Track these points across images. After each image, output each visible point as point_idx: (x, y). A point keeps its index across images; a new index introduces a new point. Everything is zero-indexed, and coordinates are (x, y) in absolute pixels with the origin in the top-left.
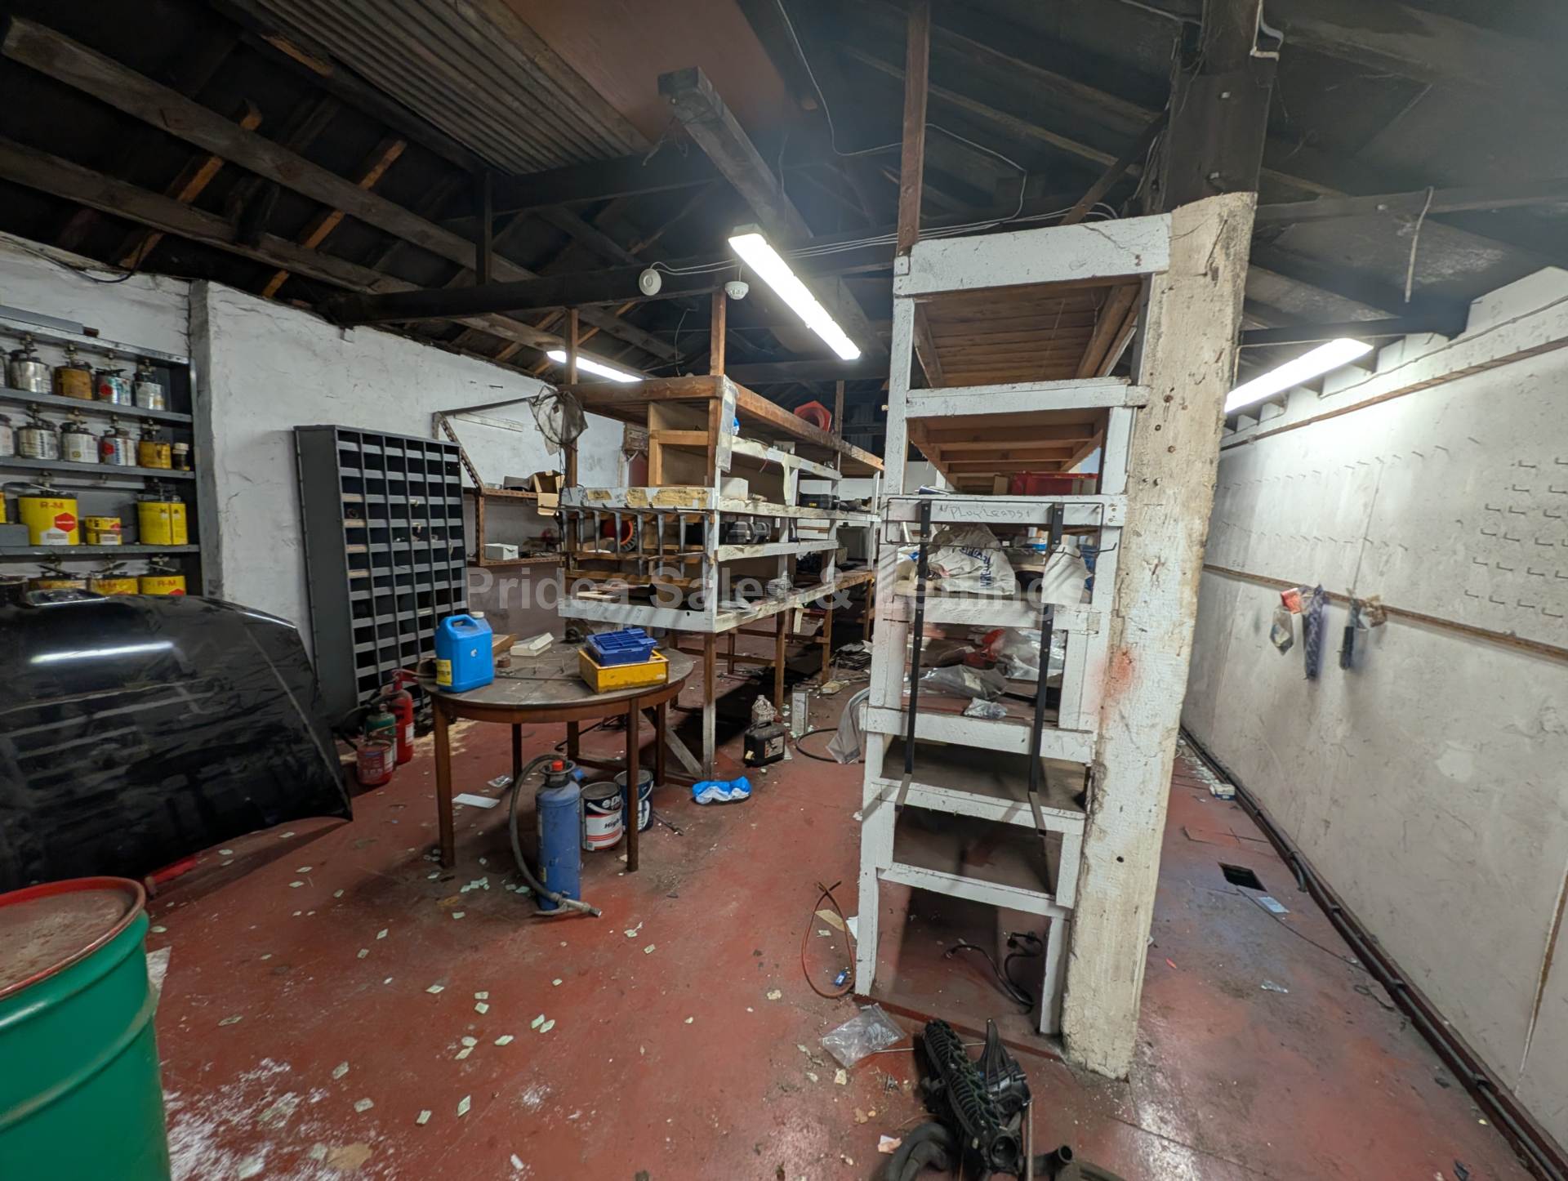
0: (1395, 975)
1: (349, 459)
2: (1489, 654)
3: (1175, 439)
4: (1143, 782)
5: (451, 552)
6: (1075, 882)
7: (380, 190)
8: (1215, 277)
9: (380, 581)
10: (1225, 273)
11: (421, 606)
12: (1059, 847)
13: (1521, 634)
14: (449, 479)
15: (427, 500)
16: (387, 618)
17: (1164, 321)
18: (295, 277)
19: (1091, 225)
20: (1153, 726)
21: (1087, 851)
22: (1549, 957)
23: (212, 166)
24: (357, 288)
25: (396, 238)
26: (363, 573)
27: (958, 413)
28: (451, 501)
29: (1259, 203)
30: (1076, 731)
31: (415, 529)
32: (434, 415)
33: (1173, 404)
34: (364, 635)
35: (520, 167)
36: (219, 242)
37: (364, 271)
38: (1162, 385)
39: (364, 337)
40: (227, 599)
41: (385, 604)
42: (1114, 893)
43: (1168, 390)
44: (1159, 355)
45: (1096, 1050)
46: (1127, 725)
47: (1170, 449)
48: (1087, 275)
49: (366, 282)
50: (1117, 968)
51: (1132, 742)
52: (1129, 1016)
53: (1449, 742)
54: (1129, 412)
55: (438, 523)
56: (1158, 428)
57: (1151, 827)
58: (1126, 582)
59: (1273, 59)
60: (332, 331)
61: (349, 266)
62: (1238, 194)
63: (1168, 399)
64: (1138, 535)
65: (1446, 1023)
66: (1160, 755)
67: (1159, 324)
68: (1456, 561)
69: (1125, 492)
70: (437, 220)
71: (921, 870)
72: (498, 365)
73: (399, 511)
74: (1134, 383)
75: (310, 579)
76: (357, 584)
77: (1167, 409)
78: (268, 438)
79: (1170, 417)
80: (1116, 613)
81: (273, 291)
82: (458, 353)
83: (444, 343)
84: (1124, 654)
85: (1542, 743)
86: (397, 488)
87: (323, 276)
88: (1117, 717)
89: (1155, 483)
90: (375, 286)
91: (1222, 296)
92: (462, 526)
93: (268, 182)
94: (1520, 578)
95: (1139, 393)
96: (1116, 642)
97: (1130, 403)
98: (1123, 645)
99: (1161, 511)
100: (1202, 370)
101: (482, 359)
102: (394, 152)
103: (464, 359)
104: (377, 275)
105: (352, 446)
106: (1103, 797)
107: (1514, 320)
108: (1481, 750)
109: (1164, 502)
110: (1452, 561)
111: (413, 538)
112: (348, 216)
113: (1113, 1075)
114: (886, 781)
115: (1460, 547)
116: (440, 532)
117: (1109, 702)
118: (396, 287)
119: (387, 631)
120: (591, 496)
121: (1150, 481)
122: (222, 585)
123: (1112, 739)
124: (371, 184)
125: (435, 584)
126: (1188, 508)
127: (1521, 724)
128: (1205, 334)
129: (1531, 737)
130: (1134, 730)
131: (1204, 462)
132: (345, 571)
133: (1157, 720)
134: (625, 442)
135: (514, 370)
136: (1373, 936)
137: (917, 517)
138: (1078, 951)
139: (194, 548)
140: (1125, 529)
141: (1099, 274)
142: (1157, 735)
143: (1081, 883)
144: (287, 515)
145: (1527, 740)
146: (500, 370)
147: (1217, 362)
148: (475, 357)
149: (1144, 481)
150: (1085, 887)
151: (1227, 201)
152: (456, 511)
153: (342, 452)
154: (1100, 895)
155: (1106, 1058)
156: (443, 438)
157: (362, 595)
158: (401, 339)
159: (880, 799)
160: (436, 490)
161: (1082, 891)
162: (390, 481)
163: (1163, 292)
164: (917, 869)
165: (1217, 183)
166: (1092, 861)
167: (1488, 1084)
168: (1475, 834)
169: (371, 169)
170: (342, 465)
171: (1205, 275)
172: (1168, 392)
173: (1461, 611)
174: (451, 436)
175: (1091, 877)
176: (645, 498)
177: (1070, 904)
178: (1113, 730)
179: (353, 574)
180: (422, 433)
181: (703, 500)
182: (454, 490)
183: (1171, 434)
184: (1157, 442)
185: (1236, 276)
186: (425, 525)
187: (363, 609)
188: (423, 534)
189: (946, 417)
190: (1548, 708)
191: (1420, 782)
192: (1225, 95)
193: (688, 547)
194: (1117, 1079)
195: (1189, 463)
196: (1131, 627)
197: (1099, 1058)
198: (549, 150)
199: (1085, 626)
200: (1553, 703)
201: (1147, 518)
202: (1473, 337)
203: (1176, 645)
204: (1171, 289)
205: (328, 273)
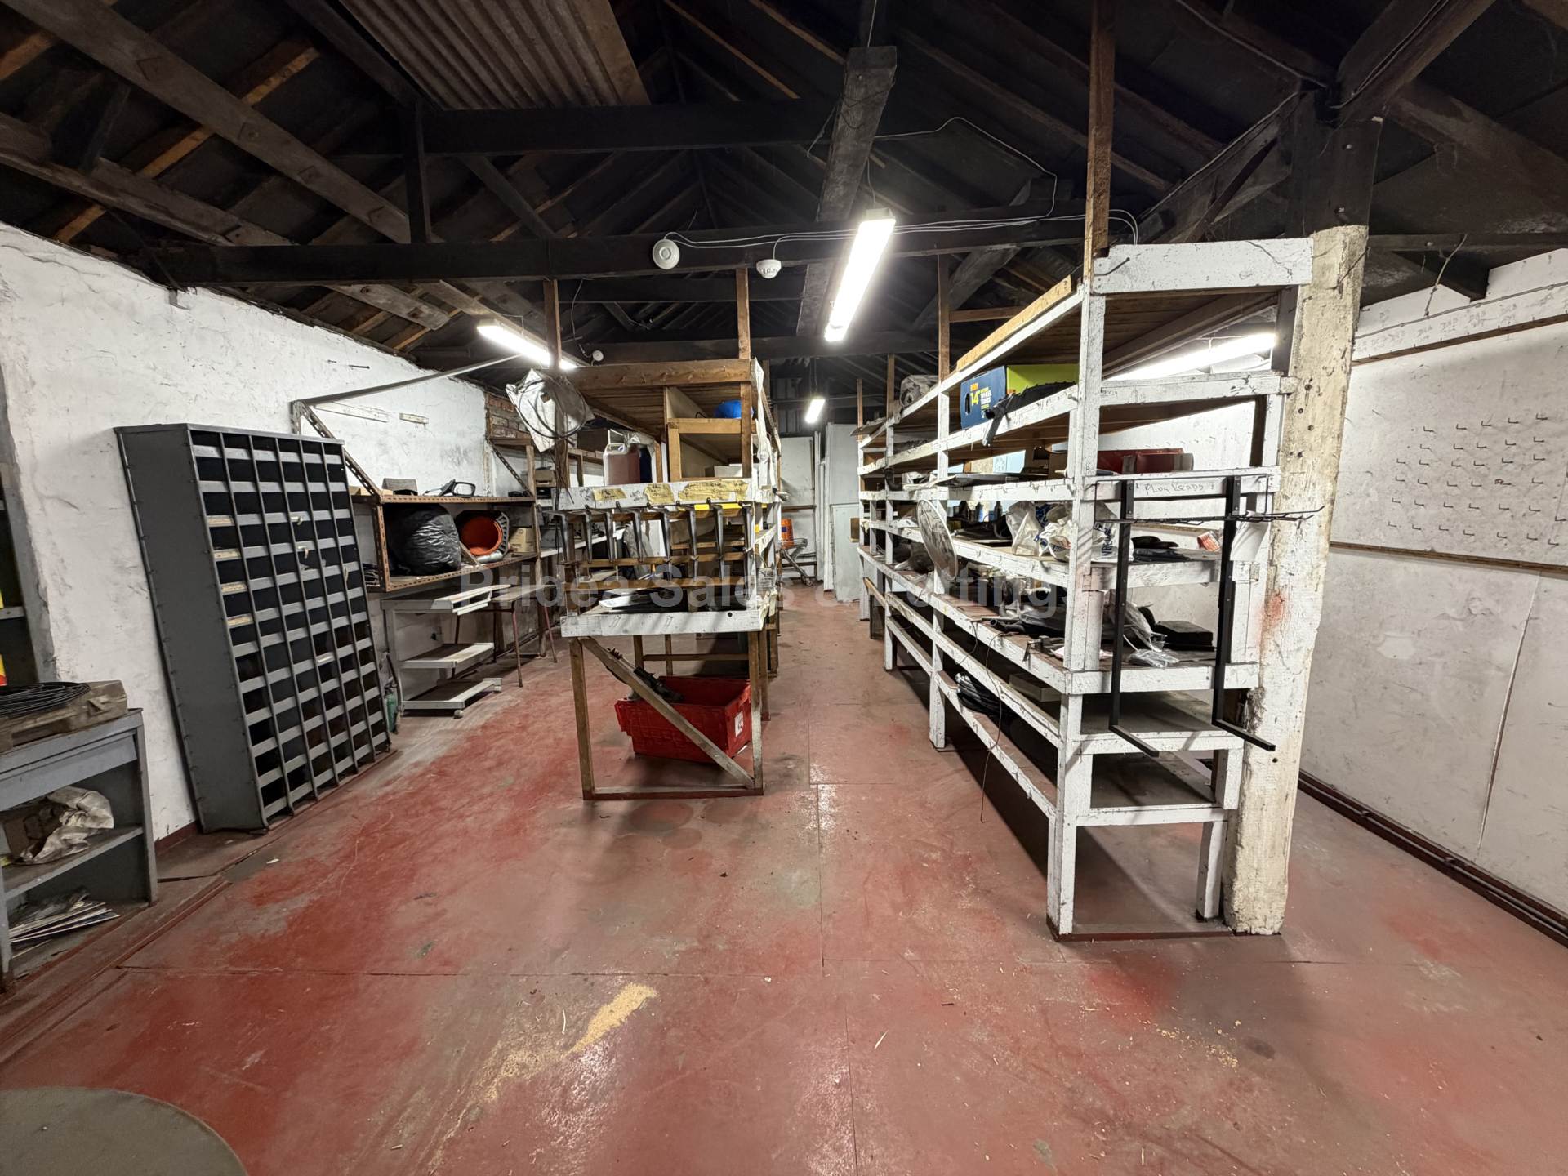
0: (1360, 808)
1: (211, 469)
2: (1415, 566)
3: (1314, 419)
4: (1291, 696)
5: (346, 578)
6: (1238, 787)
7: (266, 108)
8: (1341, 292)
9: (269, 627)
10: (1348, 289)
11: (320, 652)
12: (1226, 760)
13: (1439, 549)
14: (337, 487)
15: (311, 516)
16: (280, 675)
17: (1305, 323)
18: (114, 214)
19: (1256, 242)
20: (1298, 650)
21: (1251, 760)
22: (1495, 765)
23: (33, 46)
24: (205, 236)
25: (270, 171)
26: (245, 620)
27: (1148, 400)
28: (341, 514)
29: (1370, 233)
30: (1245, 663)
31: (302, 554)
32: (292, 404)
33: (1312, 392)
34: (255, 700)
35: (461, 100)
36: (15, 159)
37: (219, 213)
38: (1305, 375)
39: (202, 302)
40: (64, 678)
41: (280, 656)
42: (1270, 787)
43: (1308, 380)
44: (1302, 351)
45: (1259, 917)
46: (1280, 653)
47: (1310, 428)
48: (1253, 284)
49: (219, 229)
50: (1273, 847)
51: (1284, 664)
52: (1282, 883)
53: (1388, 633)
54: (1280, 397)
55: (327, 543)
56: (1301, 411)
57: (1297, 729)
58: (1278, 537)
59: (1379, 123)
60: (158, 293)
61: (201, 207)
62: (1356, 226)
63: (1308, 388)
64: (1287, 497)
65: (1410, 831)
66: (1304, 671)
67: (1301, 326)
68: (1370, 502)
69: (1277, 464)
70: (332, 155)
71: (1108, 809)
72: (357, 340)
73: (282, 533)
74: (1286, 375)
75: (163, 637)
76: (240, 635)
77: (1307, 395)
78: (87, 446)
79: (1310, 403)
80: (1271, 563)
81: (73, 234)
82: (312, 325)
83: (294, 311)
84: (1277, 595)
85: (1473, 623)
86: (276, 502)
87: (162, 218)
88: (1272, 647)
89: (1300, 455)
90: (231, 235)
91: (1345, 306)
92: (356, 545)
93: (112, 80)
94: (1432, 510)
95: (1289, 383)
96: (1271, 587)
97: (1284, 391)
98: (1276, 588)
99: (1303, 478)
100: (1332, 365)
101: (338, 332)
102: (300, 63)
103: (319, 332)
104: (235, 220)
105: (211, 452)
106: (1262, 713)
107: (1403, 325)
108: (1419, 635)
109: (1306, 471)
110: (1367, 502)
111: (301, 567)
112: (215, 136)
113: (1270, 932)
114: (1084, 737)
115: (1372, 491)
116: (332, 556)
117: (1267, 635)
118: (260, 238)
119: (283, 690)
120: (598, 497)
121: (1296, 453)
122: (54, 660)
123: (1269, 665)
124: (258, 99)
125: (333, 621)
126: (1323, 474)
127: (1452, 612)
128: (1334, 336)
129: (1462, 620)
130: (1285, 655)
131: (1333, 438)
132: (223, 620)
133: (1302, 644)
134: (488, 431)
135: (373, 346)
136: (1332, 786)
137: (1116, 495)
138: (1244, 842)
139: (16, 612)
140: (1276, 494)
141: (1262, 284)
142: (1301, 655)
143: (1245, 787)
144: (131, 552)
145: (1459, 623)
146: (358, 345)
147: (1342, 358)
148: (330, 330)
149: (1291, 454)
150: (1249, 788)
151: (1349, 231)
152: (346, 527)
153: (200, 460)
154: (1261, 793)
155: (1265, 920)
156: (309, 433)
157: (247, 648)
158: (244, 305)
159: (1079, 753)
160: (322, 501)
161: (1247, 792)
162: (265, 494)
163: (1304, 301)
164: (1104, 809)
165: (1342, 216)
166: (1254, 767)
167: (1456, 862)
168: (1423, 695)
169: (264, 79)
170: (201, 479)
171: (1334, 289)
172: (1307, 383)
173: (1382, 537)
174: (322, 431)
175: (1253, 781)
176: (670, 494)
177: (1234, 806)
178: (1270, 658)
179: (233, 622)
180: (279, 428)
181: (741, 492)
182: (342, 499)
183: (1310, 417)
184: (1301, 423)
185: (1355, 291)
186: (312, 548)
187: (251, 666)
188: (312, 560)
189: (1135, 404)
190: (1473, 599)
191: (1364, 666)
192: (1349, 147)
193: (726, 544)
194: (1274, 934)
195: (1323, 438)
196: (1282, 573)
197: (1261, 922)
198: (516, 85)
199: (1248, 576)
200: (1476, 594)
201: (1293, 483)
202: (1364, 336)
203: (1315, 583)
204: (1310, 298)
205: (172, 216)
